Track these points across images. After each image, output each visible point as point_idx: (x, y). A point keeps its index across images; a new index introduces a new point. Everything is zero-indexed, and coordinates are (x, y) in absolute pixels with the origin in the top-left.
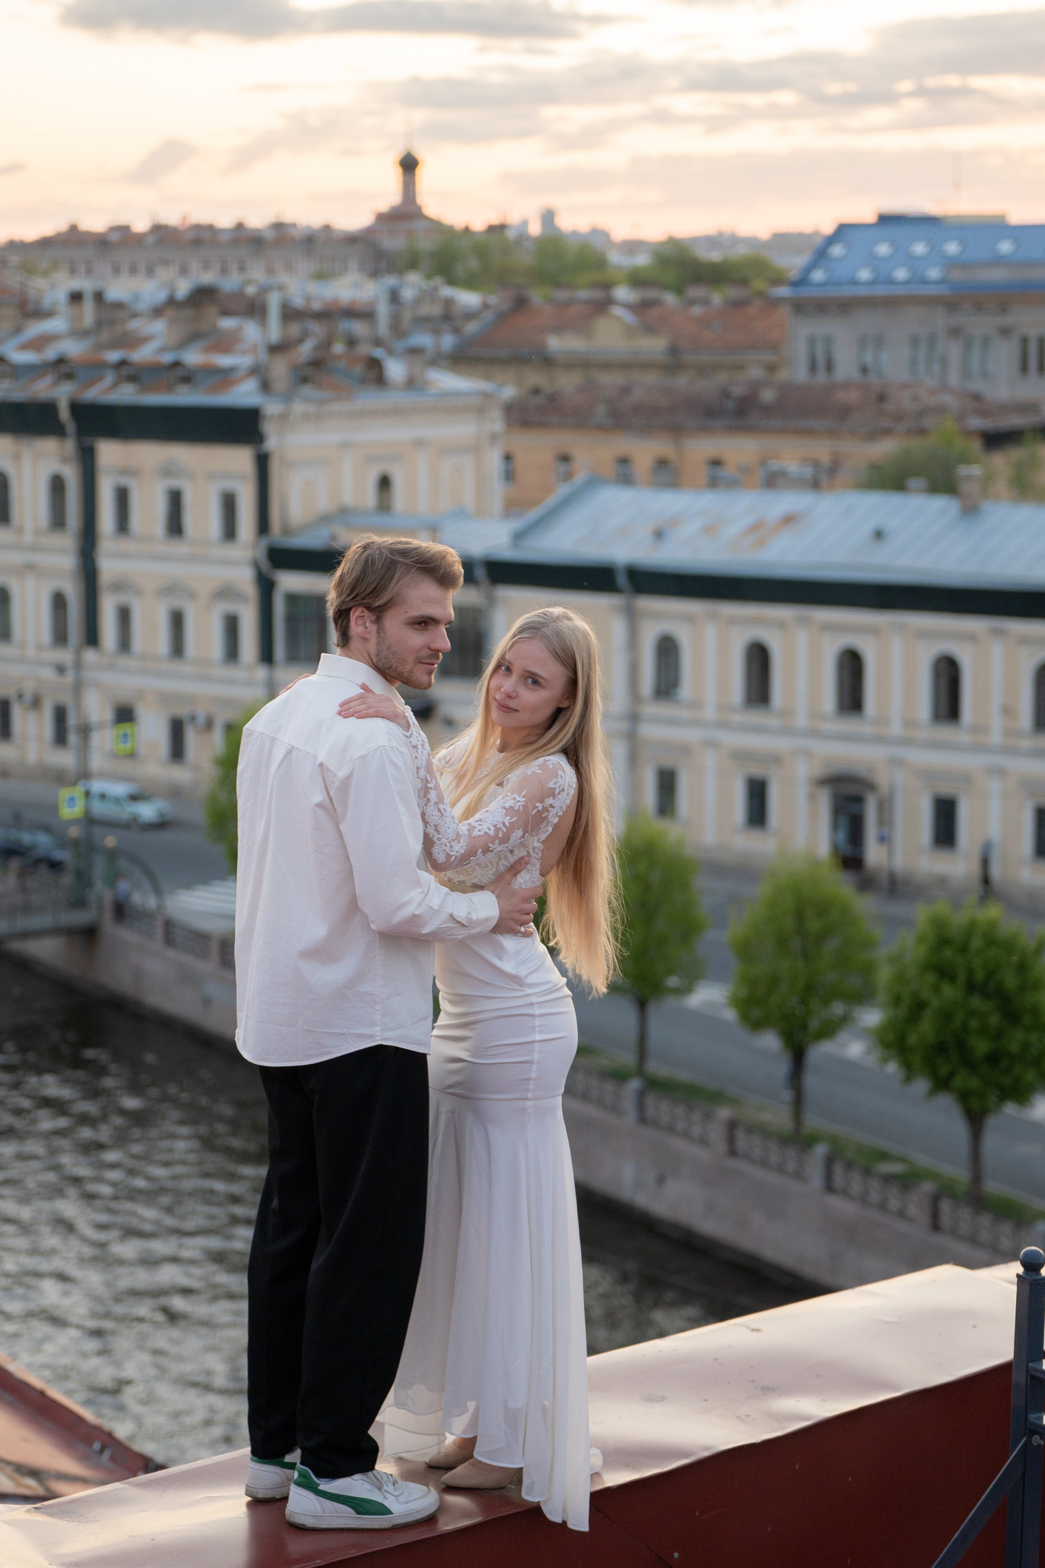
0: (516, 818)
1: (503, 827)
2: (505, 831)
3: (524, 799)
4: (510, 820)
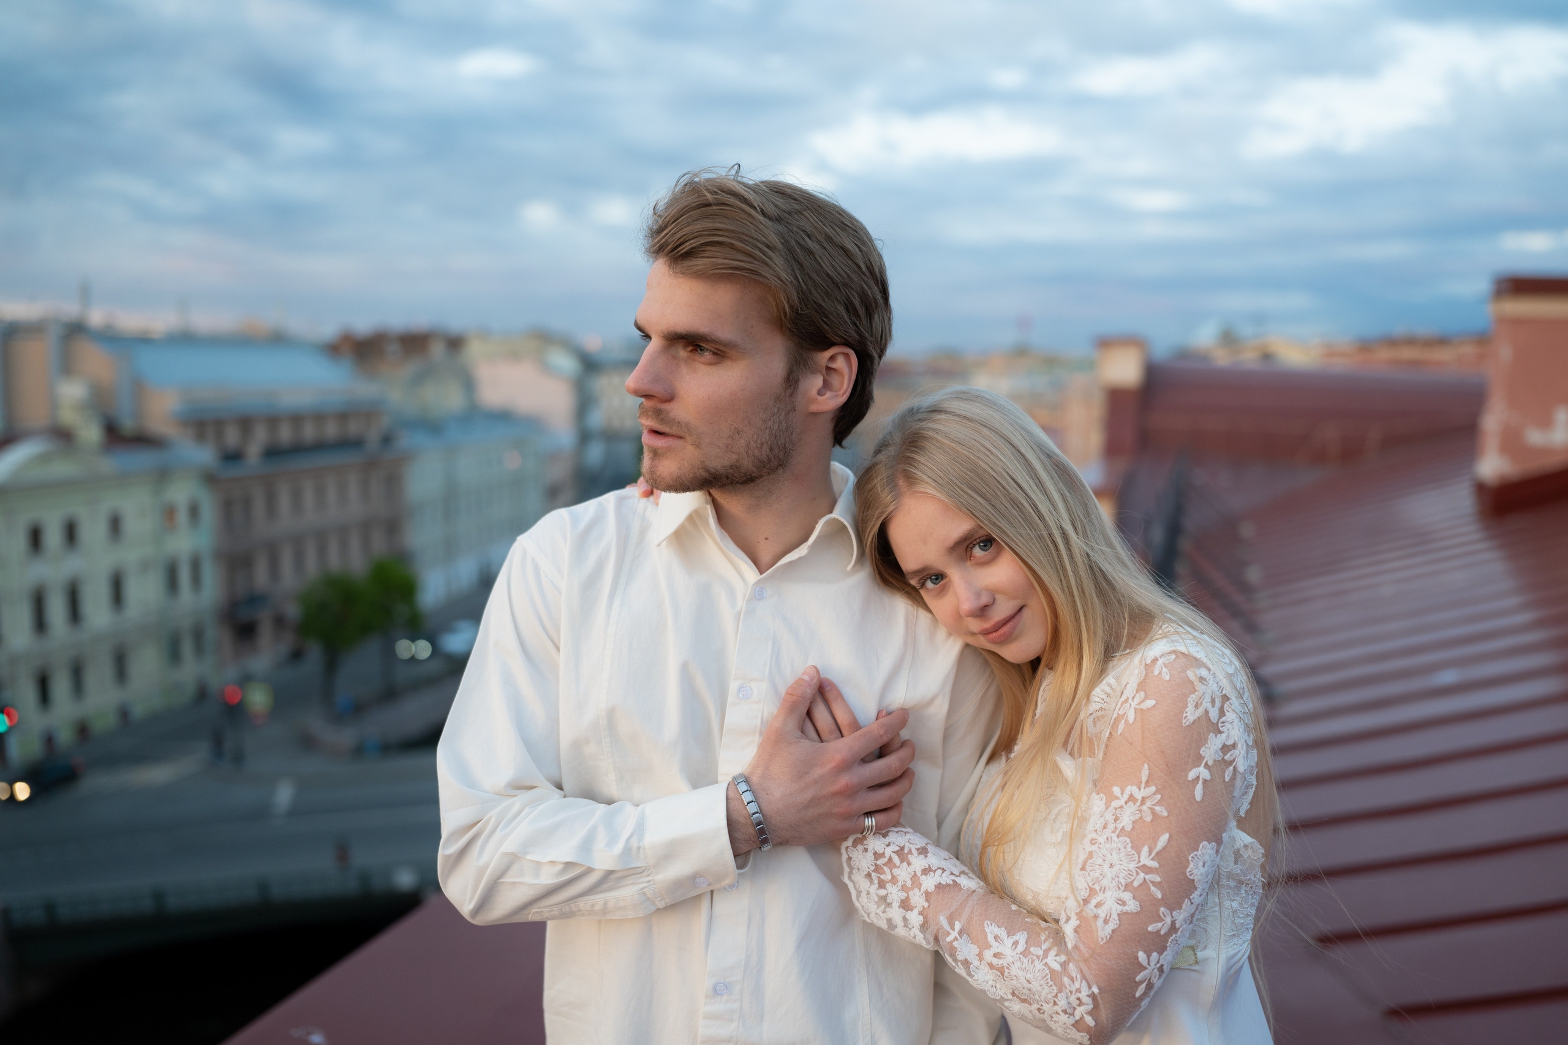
0: (1166, 836)
1: (1148, 877)
2: (1158, 879)
3: (1153, 789)
4: (1150, 852)
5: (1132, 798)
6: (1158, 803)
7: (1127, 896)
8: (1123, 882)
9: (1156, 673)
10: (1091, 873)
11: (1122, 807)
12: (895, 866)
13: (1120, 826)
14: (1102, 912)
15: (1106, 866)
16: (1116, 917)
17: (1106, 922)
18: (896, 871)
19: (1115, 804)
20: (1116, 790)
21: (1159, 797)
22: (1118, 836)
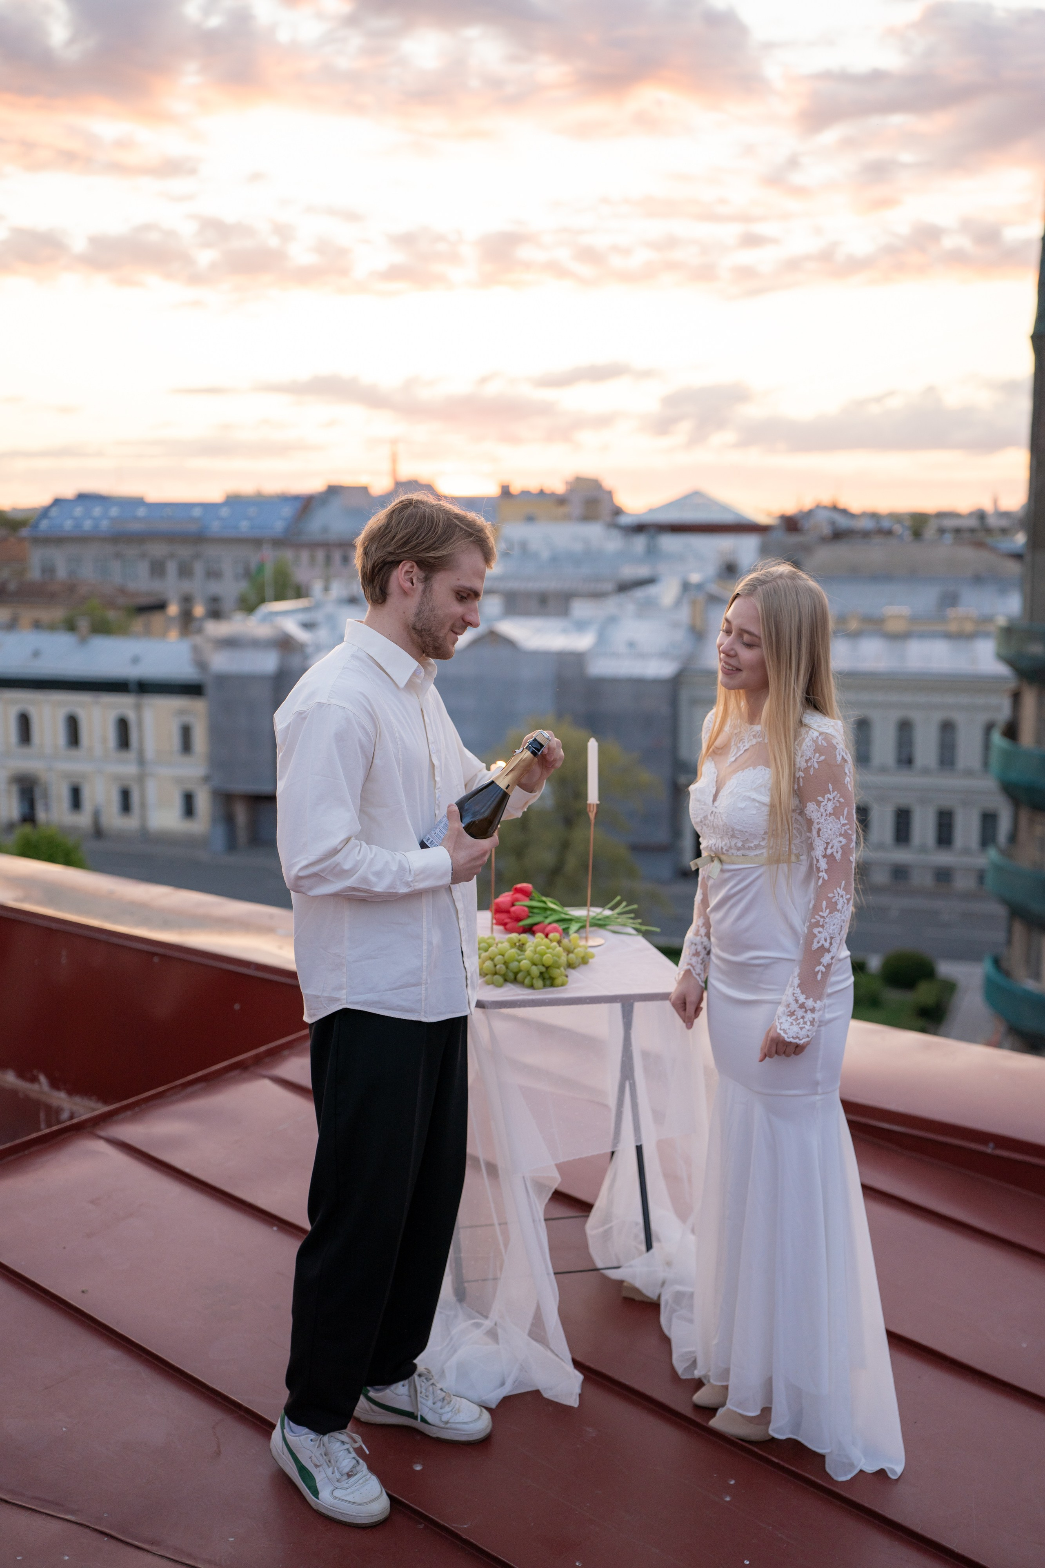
3: (836, 792)
5: (829, 800)
6: (840, 797)
7: (841, 839)
8: (838, 834)
9: (820, 744)
10: (824, 837)
11: (826, 805)
12: (797, 1018)
13: (828, 813)
14: (834, 850)
15: (829, 832)
16: (840, 849)
17: (837, 852)
18: (799, 1017)
19: (822, 804)
20: (820, 798)
21: (839, 795)
22: (829, 817)
